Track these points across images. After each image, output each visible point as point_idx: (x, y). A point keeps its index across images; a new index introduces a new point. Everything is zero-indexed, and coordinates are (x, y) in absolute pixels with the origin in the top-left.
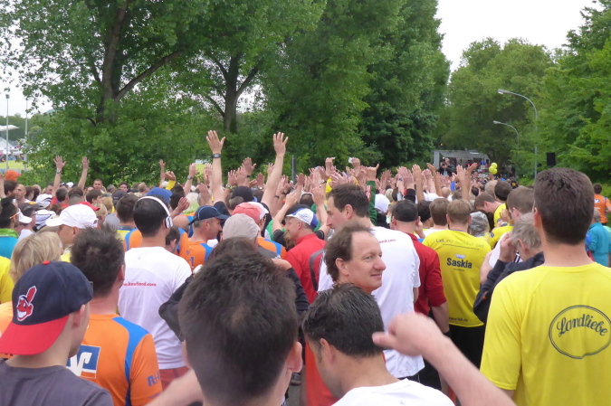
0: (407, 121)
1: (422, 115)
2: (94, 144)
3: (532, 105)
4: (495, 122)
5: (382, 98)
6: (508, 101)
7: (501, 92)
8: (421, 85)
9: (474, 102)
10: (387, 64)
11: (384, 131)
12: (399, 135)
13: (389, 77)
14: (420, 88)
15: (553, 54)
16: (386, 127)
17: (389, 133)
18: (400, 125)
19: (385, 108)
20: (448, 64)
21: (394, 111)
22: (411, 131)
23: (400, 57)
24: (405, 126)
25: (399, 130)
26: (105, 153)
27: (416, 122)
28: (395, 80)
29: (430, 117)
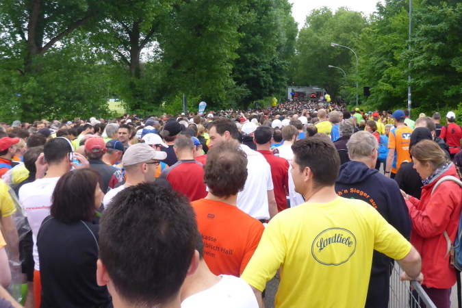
0: (268, 67)
1: (278, 62)
2: (24, 89)
3: (354, 54)
4: (330, 66)
5: (249, 50)
6: (338, 51)
7: (333, 45)
8: (277, 40)
9: (315, 52)
10: (252, 25)
11: (251, 74)
12: (263, 77)
13: (254, 35)
14: (276, 42)
15: (368, 18)
16: (253, 71)
17: (255, 76)
18: (263, 70)
19: (251, 58)
20: (296, 25)
21: (258, 59)
22: (271, 74)
23: (262, 20)
24: (266, 70)
25: (262, 73)
26: (34, 95)
27: (274, 67)
28: (258, 37)
29: (284, 64)
